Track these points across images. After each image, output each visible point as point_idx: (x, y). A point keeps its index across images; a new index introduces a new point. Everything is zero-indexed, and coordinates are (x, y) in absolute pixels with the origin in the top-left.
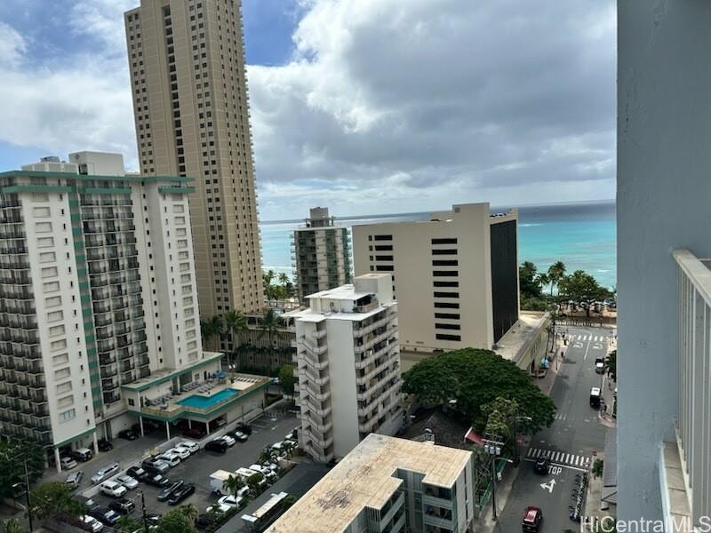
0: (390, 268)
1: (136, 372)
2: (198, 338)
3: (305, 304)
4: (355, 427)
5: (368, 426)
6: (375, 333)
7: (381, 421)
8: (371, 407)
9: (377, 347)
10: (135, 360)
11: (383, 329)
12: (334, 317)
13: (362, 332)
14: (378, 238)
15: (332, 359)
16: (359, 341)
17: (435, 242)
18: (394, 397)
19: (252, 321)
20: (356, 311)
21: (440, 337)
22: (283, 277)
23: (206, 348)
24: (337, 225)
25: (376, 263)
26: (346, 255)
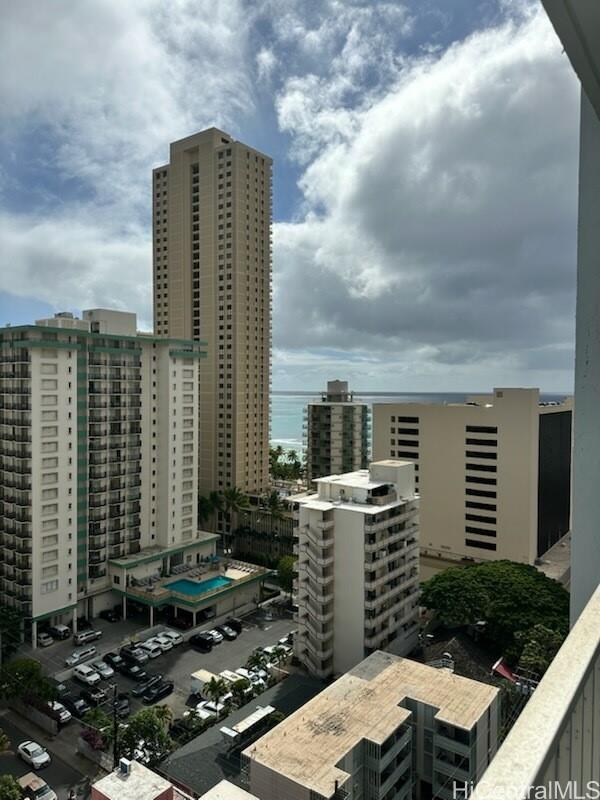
0: (415, 456)
1: (125, 547)
2: (195, 515)
3: (313, 488)
4: (359, 640)
5: (375, 641)
6: (391, 530)
7: (392, 637)
8: (380, 619)
9: (393, 548)
10: (125, 533)
11: (401, 527)
12: (343, 507)
13: (374, 528)
14: (402, 420)
15: (338, 555)
16: (371, 538)
17: (470, 429)
18: (409, 610)
19: (254, 501)
20: (370, 502)
21: (469, 543)
22: (292, 455)
23: (202, 526)
24: (357, 402)
25: (398, 448)
26: (364, 437)
